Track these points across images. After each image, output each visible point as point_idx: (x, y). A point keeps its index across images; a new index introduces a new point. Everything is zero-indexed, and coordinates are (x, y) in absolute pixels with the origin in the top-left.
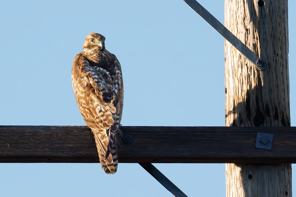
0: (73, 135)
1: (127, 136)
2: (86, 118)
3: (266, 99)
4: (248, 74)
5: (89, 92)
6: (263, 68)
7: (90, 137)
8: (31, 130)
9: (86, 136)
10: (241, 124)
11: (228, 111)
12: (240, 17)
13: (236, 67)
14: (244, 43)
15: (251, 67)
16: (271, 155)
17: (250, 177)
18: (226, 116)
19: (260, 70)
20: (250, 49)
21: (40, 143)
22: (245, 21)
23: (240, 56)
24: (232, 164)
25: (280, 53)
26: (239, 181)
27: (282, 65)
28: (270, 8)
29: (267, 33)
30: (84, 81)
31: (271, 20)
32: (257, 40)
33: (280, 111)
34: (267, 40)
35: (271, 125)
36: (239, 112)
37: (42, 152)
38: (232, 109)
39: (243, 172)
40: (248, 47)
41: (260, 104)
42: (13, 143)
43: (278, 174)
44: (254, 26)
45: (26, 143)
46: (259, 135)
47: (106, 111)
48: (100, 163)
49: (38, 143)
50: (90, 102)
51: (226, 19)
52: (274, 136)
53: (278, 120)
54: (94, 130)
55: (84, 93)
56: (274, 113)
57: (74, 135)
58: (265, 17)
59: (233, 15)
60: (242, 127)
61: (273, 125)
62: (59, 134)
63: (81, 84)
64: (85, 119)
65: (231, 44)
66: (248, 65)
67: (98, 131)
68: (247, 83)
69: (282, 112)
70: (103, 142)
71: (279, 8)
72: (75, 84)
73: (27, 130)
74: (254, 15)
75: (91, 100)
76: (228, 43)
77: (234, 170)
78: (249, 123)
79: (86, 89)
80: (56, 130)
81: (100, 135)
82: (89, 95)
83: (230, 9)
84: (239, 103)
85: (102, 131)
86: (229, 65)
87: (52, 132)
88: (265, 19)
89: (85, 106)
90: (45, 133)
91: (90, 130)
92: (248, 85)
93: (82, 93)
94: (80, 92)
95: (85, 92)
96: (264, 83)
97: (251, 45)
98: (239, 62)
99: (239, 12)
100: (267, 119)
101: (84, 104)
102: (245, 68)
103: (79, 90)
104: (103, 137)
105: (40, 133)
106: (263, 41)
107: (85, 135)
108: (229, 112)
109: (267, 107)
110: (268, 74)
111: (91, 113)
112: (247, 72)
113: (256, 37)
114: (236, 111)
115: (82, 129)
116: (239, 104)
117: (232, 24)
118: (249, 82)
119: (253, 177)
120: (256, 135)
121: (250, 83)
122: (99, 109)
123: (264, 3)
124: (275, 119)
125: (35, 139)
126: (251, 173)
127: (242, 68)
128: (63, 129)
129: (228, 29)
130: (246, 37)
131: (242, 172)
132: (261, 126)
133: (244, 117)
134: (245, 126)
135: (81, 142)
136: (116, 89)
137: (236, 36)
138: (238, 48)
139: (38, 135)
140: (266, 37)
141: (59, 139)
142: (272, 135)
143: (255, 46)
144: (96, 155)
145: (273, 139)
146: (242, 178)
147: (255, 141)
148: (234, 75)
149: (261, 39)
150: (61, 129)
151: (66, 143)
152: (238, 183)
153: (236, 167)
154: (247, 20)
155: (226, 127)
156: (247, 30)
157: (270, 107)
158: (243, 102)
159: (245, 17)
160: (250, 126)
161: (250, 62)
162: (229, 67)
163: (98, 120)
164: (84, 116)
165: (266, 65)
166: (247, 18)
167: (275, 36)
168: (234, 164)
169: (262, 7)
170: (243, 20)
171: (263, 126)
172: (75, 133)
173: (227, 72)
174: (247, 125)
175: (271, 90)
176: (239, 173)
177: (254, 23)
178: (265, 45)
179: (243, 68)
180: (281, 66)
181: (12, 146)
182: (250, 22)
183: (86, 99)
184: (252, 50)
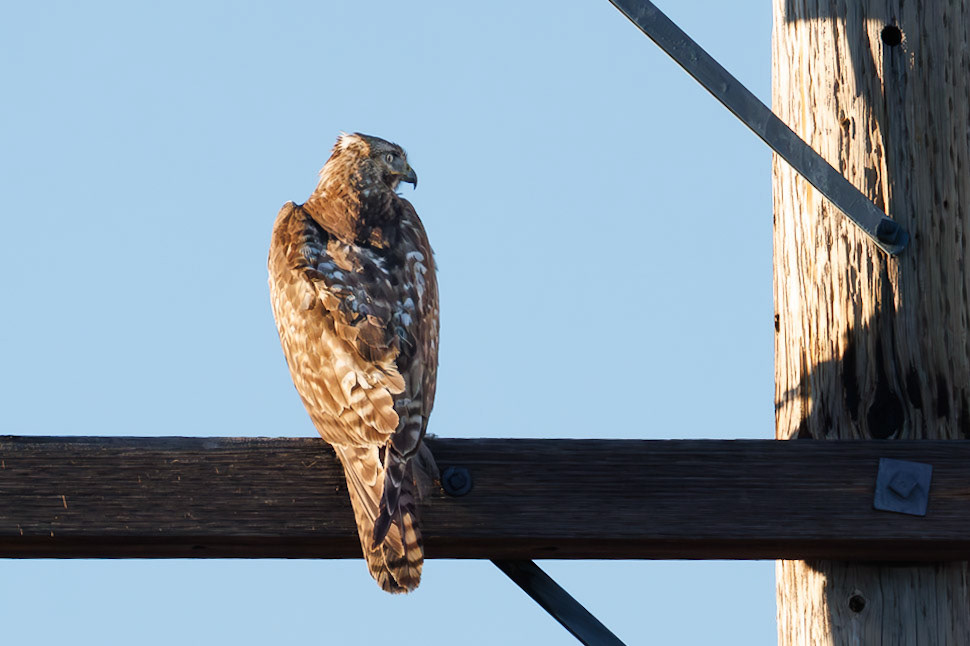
0: (275, 469)
1: (451, 471)
2: (316, 411)
3: (908, 348)
4: (849, 269)
5: (318, 325)
6: (897, 249)
7: (333, 474)
8: (137, 453)
9: (321, 470)
10: (826, 431)
11: (783, 390)
12: (822, 80)
13: (810, 245)
14: (836, 166)
15: (860, 246)
16: (925, 534)
17: (857, 605)
18: (779, 406)
19: (888, 254)
20: (857, 186)
21: (166, 494)
22: (838, 95)
23: (824, 210)
24: (796, 562)
25: (953, 199)
26: (821, 618)
27: (960, 239)
28: (920, 51)
29: (912, 134)
30: (304, 291)
31: (926, 92)
32: (880, 155)
33: (955, 389)
34: (912, 157)
35: (924, 436)
36: (819, 394)
37: (173, 525)
38: (796, 382)
39: (833, 587)
40: (851, 181)
41: (890, 367)
42: (80, 494)
43: (950, 596)
44: (868, 111)
45: (123, 495)
46: (886, 468)
47: (374, 387)
48: (365, 560)
49: (163, 494)
50: (322, 359)
51: (777, 87)
52: (933, 472)
53: (948, 420)
54: (343, 450)
55: (303, 330)
56: (936, 396)
57: (279, 469)
58: (906, 82)
59: (799, 73)
60: (830, 442)
61: (932, 435)
62: (229, 464)
63: (293, 300)
64: (314, 416)
65: (793, 170)
66: (850, 237)
67: (354, 454)
68: (848, 298)
69: (963, 391)
70: (372, 487)
71: (951, 52)
72: (278, 300)
73: (124, 451)
74: (870, 76)
75: (327, 354)
76: (784, 167)
77: (805, 584)
78: (853, 427)
79: (309, 316)
80: (220, 450)
81: (359, 466)
82: (317, 337)
83: (791, 55)
84: (819, 363)
85: (365, 451)
86: (785, 239)
87: (206, 458)
88: (905, 89)
89: (308, 371)
90: (183, 461)
91: (330, 450)
92: (851, 303)
93: (298, 330)
94: (293, 328)
95: (307, 328)
96: (903, 298)
97: (860, 173)
98: (820, 228)
99: (820, 64)
100: (912, 415)
101: (307, 366)
102: (839, 250)
103: (289, 320)
104: (369, 471)
105: (168, 459)
106: (898, 162)
107: (315, 469)
108: (787, 393)
109: (913, 375)
110: (916, 267)
111: (328, 396)
112: (846, 261)
113: (874, 147)
114: (811, 389)
115: (305, 448)
116: (820, 367)
117: (796, 102)
118: (853, 295)
119: (866, 605)
120: (877, 467)
121: (855, 298)
122: (350, 382)
123: (903, 35)
124: (940, 416)
125: (153, 480)
126: (858, 592)
127: (829, 248)
128: (245, 449)
129: (785, 120)
130: (844, 146)
131: (828, 590)
132: (892, 438)
133: (838, 408)
134: (839, 436)
135: (303, 490)
136: (405, 311)
137: (809, 143)
138: (815, 182)
139: (164, 469)
140: (908, 148)
141: (231, 479)
142: (929, 468)
143: (871, 175)
144: (351, 533)
145: (932, 482)
146: (829, 610)
147: (873, 489)
148: (805, 270)
149: (891, 153)
150: (236, 449)
151: (254, 493)
152: (816, 625)
153: (811, 573)
154: (846, 90)
155: (776, 440)
156: (846, 123)
157: (922, 375)
158: (834, 361)
159: (840, 82)
160: (856, 436)
161: (857, 227)
162: (786, 244)
163: (348, 418)
164: (310, 406)
165: (910, 240)
166: (846, 85)
167: (939, 143)
168: (802, 562)
169: (896, 48)
170: (832, 91)
171: (897, 437)
172: (281, 462)
173: (779, 260)
174: (845, 436)
175: (925, 320)
176: (821, 591)
177: (870, 102)
178: (904, 172)
179: (834, 248)
180: (957, 240)
181: (78, 503)
182: (854, 99)
183: (312, 351)
184: (863, 190)
